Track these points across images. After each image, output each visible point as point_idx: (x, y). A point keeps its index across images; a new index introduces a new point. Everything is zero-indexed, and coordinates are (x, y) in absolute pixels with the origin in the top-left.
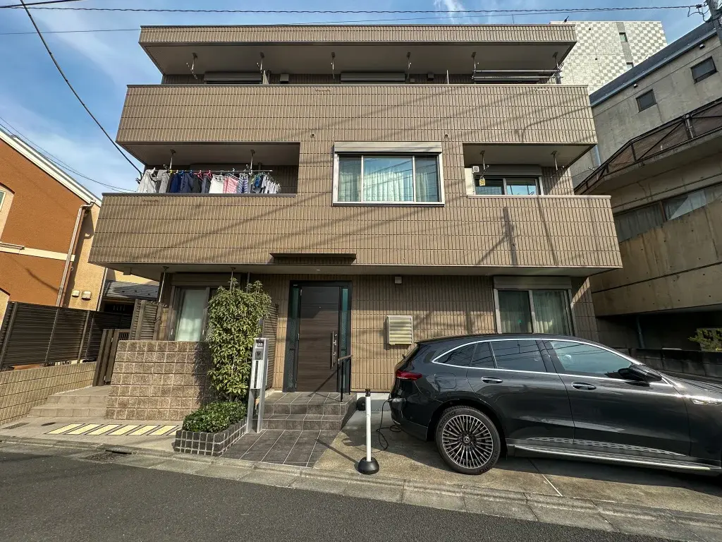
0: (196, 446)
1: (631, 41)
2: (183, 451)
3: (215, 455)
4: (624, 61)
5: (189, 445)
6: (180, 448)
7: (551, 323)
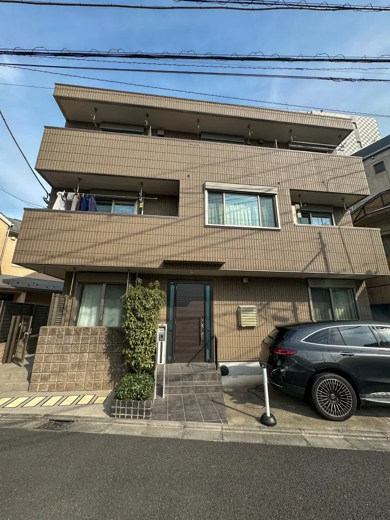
0: (129, 412)
1: (359, 129)
2: (118, 416)
3: (146, 418)
4: (355, 140)
5: (123, 411)
6: (116, 414)
7: (343, 310)
